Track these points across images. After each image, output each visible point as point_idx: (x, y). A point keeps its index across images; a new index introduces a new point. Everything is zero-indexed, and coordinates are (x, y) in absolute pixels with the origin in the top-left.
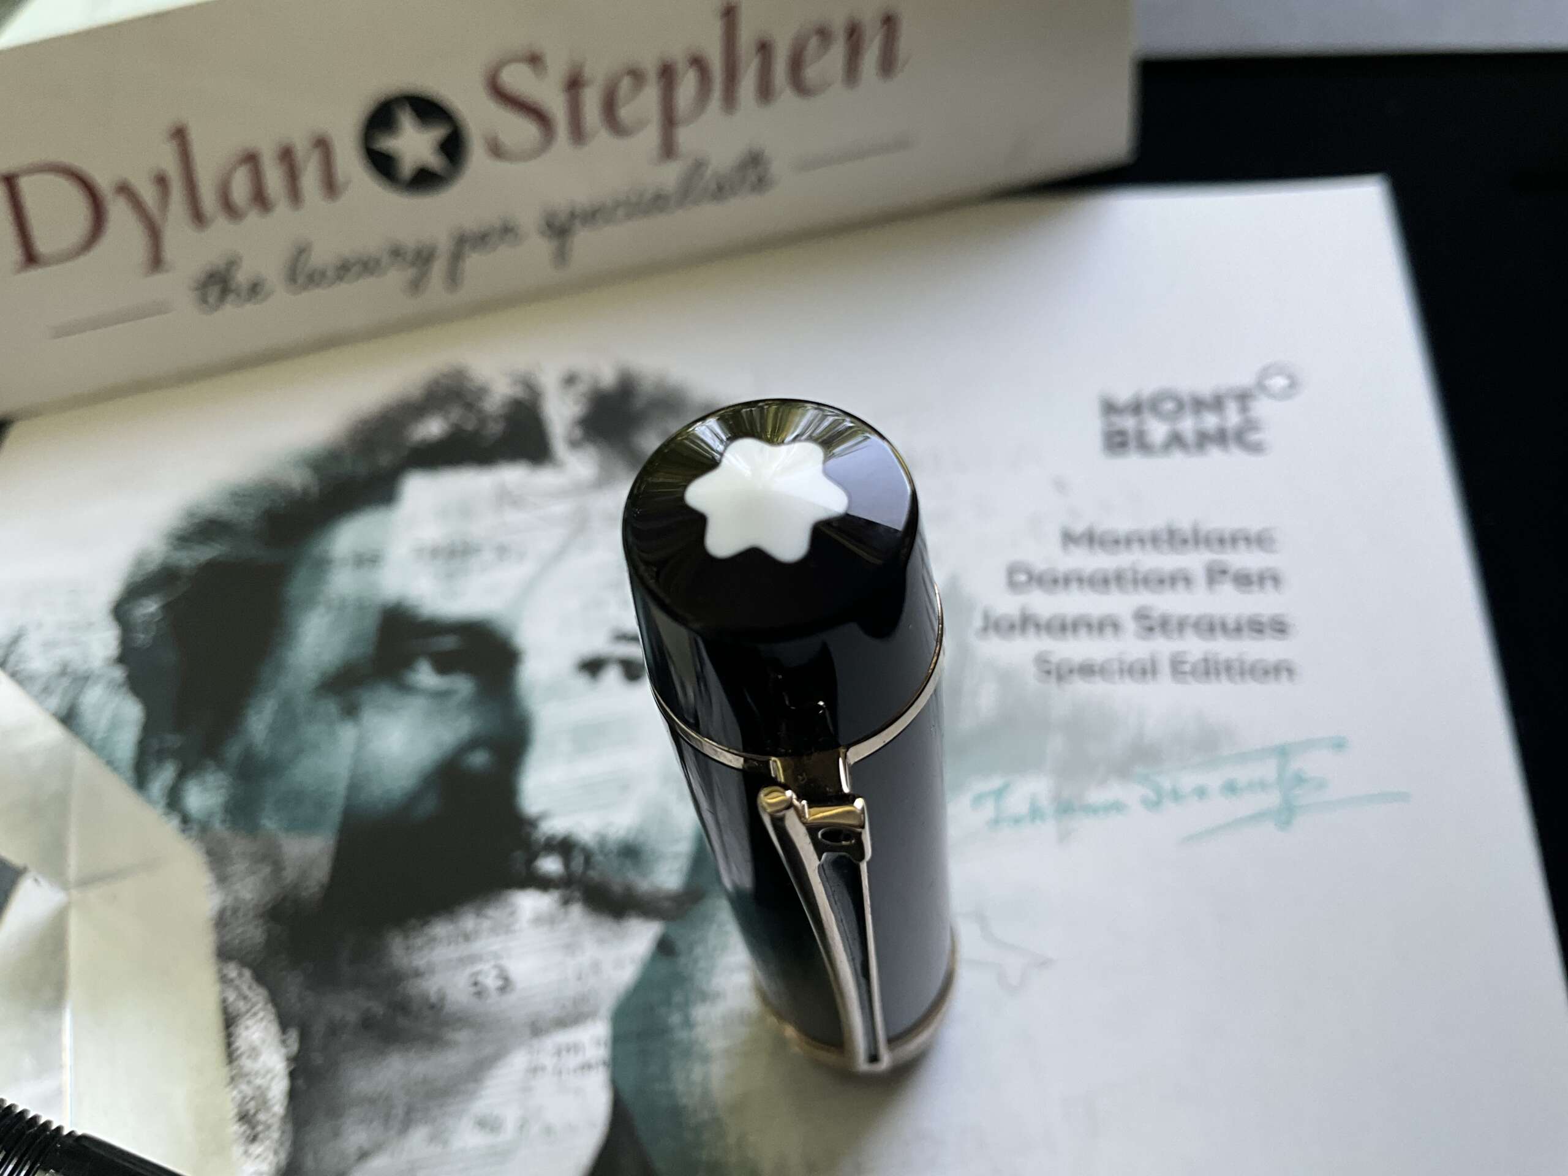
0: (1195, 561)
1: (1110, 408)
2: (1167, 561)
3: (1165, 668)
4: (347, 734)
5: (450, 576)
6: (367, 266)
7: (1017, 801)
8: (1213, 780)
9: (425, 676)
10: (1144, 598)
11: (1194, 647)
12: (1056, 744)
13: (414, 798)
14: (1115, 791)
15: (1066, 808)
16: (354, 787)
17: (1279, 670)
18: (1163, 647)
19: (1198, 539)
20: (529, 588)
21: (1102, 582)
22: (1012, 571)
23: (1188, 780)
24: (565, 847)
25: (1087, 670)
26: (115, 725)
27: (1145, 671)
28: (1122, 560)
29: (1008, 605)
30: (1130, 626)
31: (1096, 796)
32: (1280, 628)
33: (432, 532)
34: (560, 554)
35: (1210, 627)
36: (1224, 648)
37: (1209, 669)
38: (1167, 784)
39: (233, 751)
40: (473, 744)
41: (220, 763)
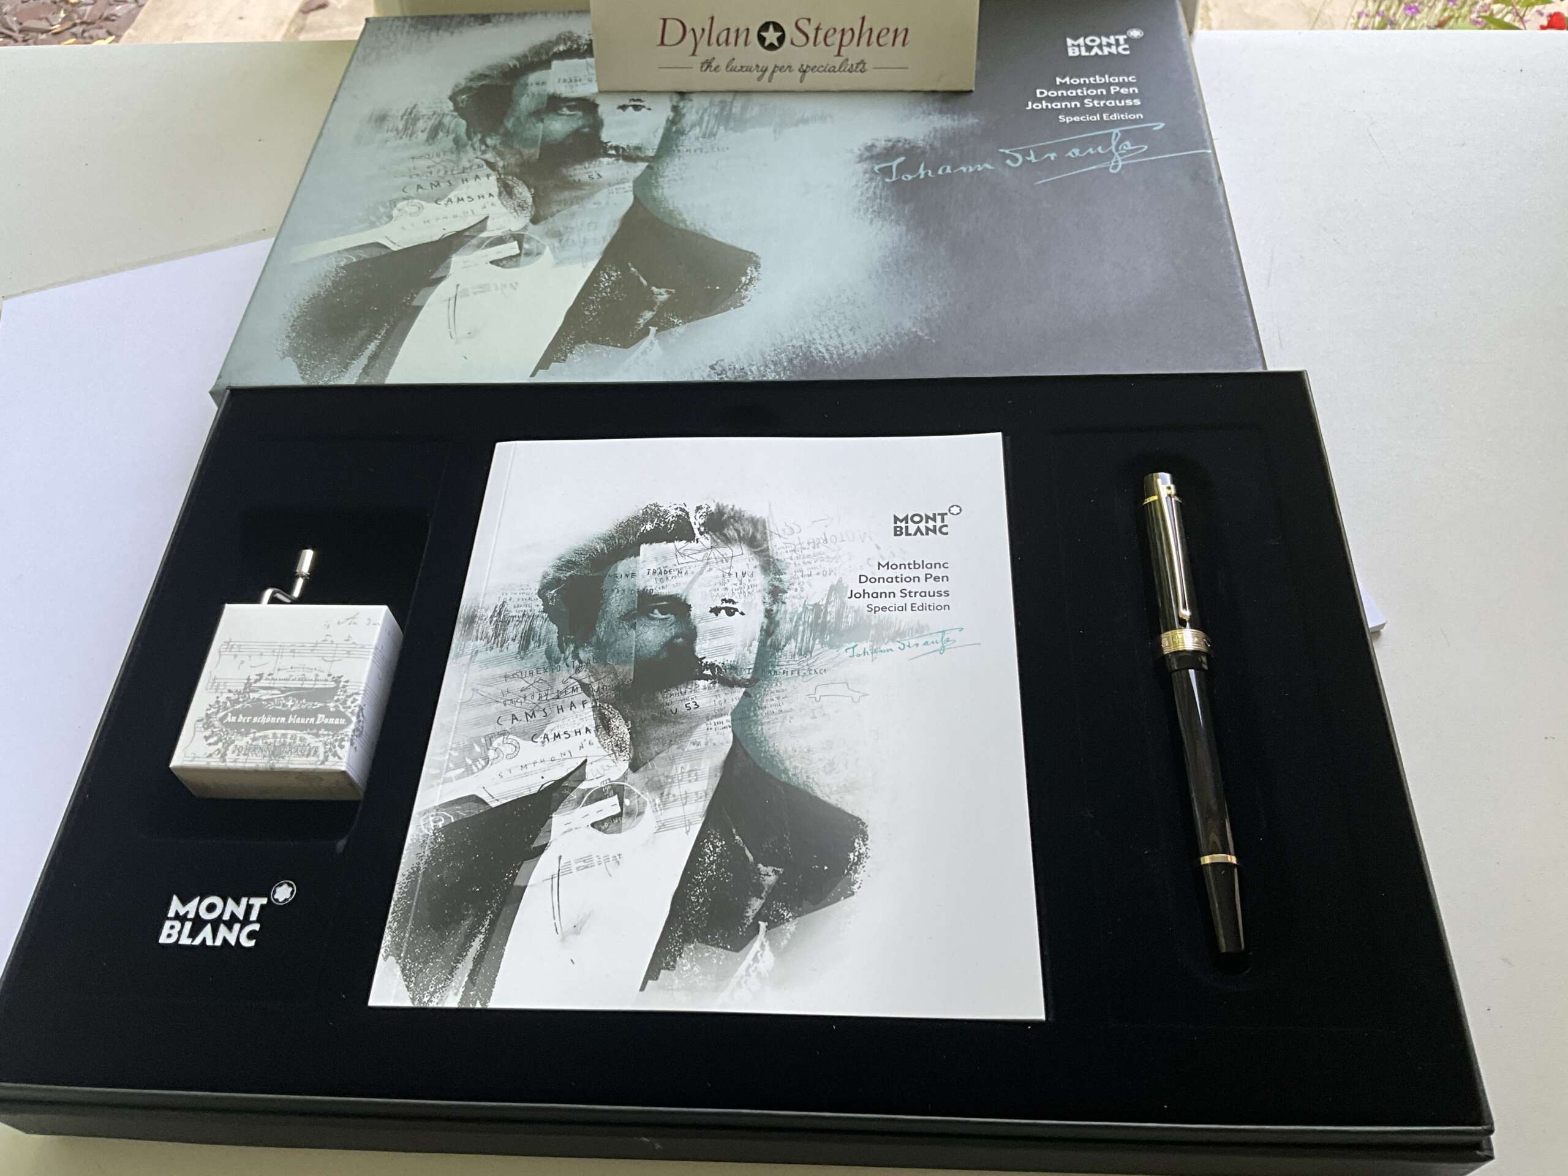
0: (922, 572)
1: (896, 519)
2: (913, 573)
3: (909, 607)
4: (633, 633)
7: (859, 649)
8: (921, 641)
9: (657, 614)
10: (903, 585)
11: (918, 600)
12: (872, 632)
13: (658, 653)
14: (890, 646)
15: (874, 651)
16: (637, 651)
17: (946, 607)
18: (908, 600)
19: (923, 565)
20: (692, 582)
21: (891, 580)
22: (861, 576)
23: (913, 642)
24: (712, 666)
25: (884, 609)
26: (548, 632)
27: (903, 608)
28: (898, 572)
29: (860, 588)
30: (898, 594)
31: (883, 648)
32: (947, 594)
33: (653, 565)
34: (701, 572)
35: (924, 594)
36: (928, 600)
37: (923, 607)
38: (906, 643)
39: (594, 640)
40: (677, 636)
41: (590, 644)
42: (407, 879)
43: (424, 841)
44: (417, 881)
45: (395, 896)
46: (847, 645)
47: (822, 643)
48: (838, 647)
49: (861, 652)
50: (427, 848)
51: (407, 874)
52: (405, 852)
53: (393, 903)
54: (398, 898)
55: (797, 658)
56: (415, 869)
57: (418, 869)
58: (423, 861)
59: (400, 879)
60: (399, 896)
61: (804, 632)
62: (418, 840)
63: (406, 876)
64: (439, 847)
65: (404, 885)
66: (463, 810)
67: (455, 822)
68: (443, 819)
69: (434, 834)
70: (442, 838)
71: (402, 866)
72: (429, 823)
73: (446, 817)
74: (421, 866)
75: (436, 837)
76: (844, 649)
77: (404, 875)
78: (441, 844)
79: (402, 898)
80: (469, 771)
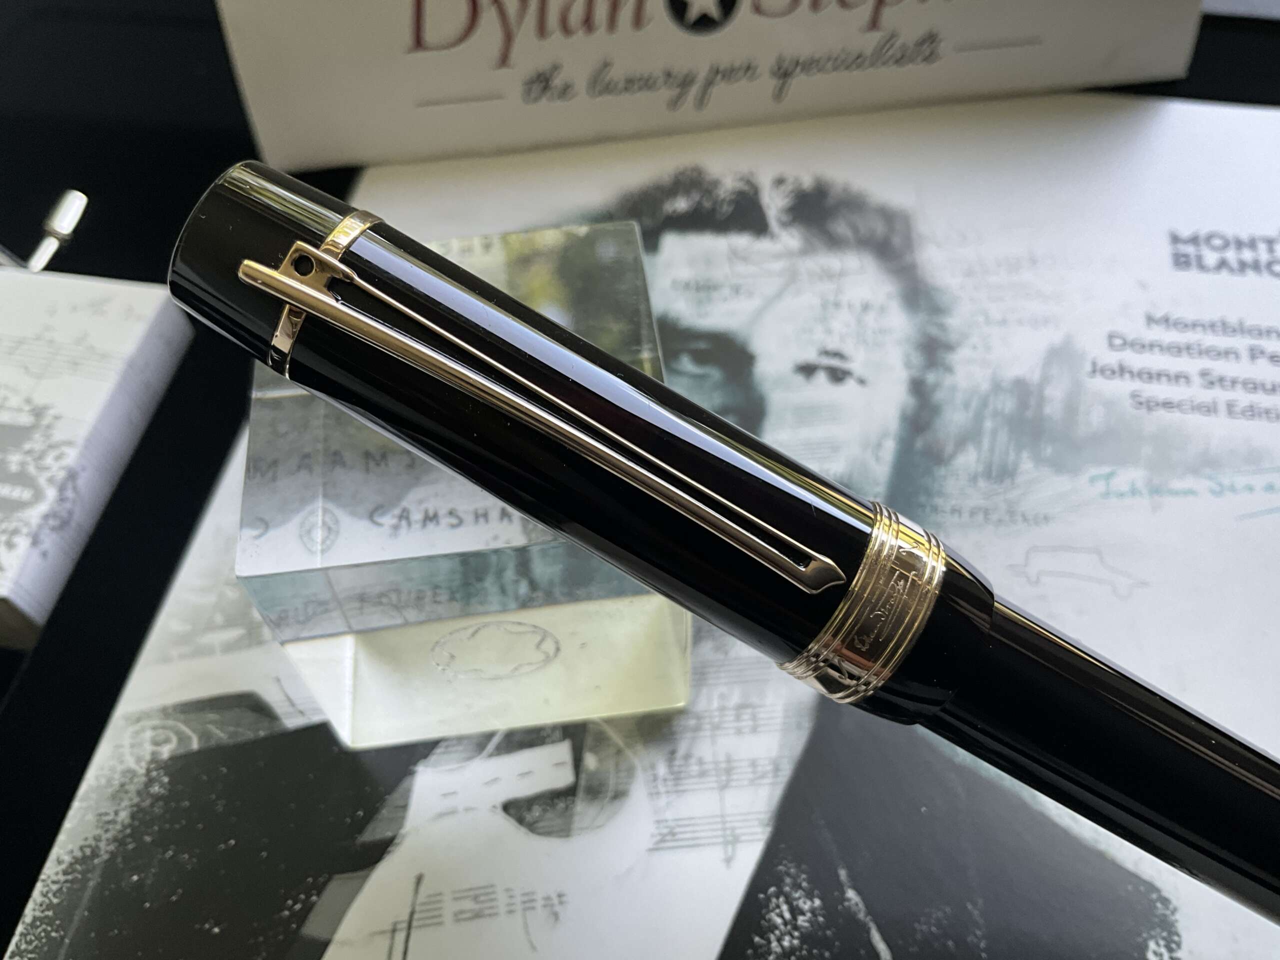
0: (1242, 343)
1: (1175, 239)
2: (1222, 342)
3: (1222, 408)
5: (700, 302)
6: (646, 83)
7: (1121, 482)
8: (1259, 481)
9: (687, 364)
10: (1205, 363)
11: (1243, 398)
12: (1147, 450)
14: (1188, 482)
15: (1156, 491)
18: (1221, 395)
19: (1241, 329)
21: (1177, 350)
22: (1111, 337)
23: (1241, 481)
25: (1168, 405)
27: (1210, 409)
28: (1190, 337)
29: (1111, 358)
30: (1197, 380)
31: (1177, 484)
33: (685, 273)
34: (779, 295)
35: (1253, 386)
36: (1264, 400)
37: (1252, 412)
38: (1226, 482)
40: (724, 410)
42: (65, 873)
43: (122, 785)
44: (85, 881)
45: (30, 911)
46: (1094, 471)
47: (1038, 460)
48: (1074, 471)
49: (1125, 488)
50: (126, 803)
51: (67, 859)
52: (76, 804)
53: (20, 928)
54: (35, 919)
55: (982, 483)
56: (88, 852)
57: (95, 854)
58: (109, 835)
59: (51, 870)
60: (38, 914)
61: (994, 433)
62: (109, 781)
63: (63, 866)
64: (152, 805)
65: (55, 887)
66: (221, 725)
67: (199, 752)
68: (174, 739)
69: (148, 771)
70: (162, 785)
71: (62, 838)
72: (140, 745)
73: (183, 739)
74: (102, 845)
75: (150, 782)
76: (1084, 478)
77: (59, 862)
78: (157, 798)
79: (41, 920)
80: (252, 639)
